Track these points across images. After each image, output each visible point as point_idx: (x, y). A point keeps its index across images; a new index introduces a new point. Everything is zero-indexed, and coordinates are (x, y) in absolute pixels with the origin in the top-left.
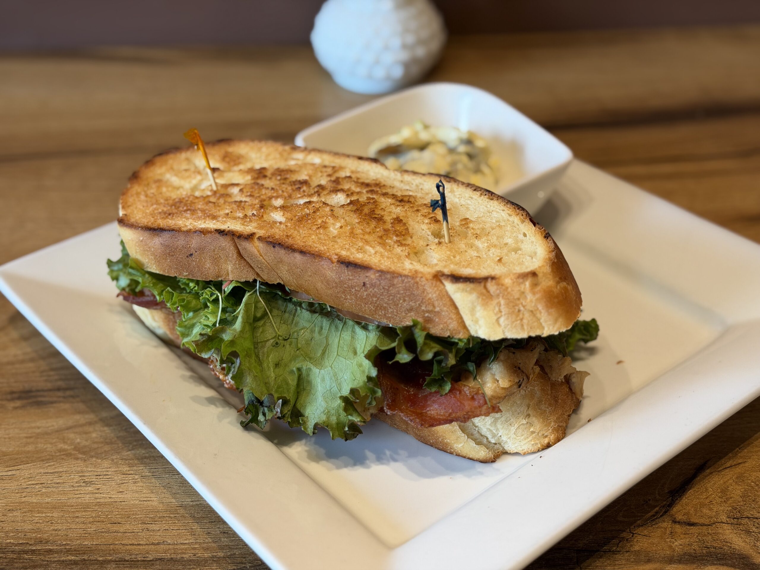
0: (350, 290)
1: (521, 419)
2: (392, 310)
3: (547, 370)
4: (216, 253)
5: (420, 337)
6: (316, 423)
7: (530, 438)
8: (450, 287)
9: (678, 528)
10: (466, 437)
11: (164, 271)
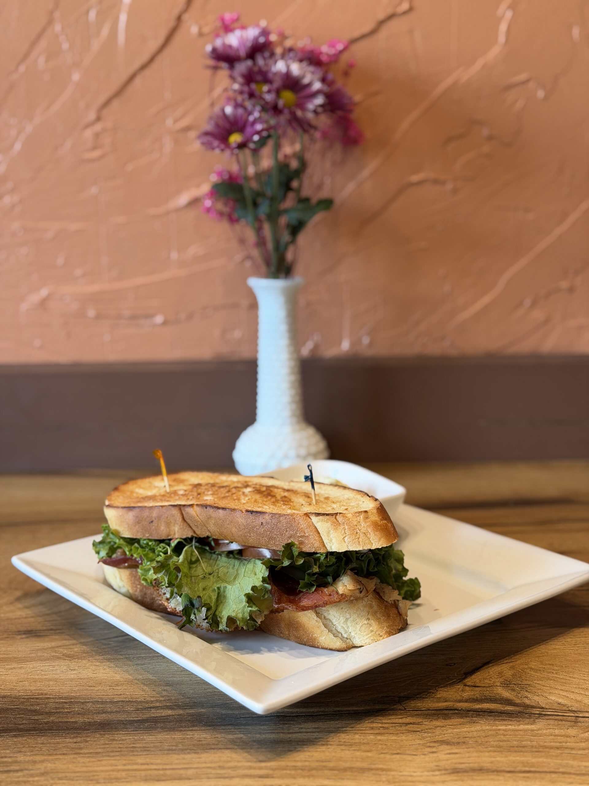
0: (253, 530)
1: (363, 620)
2: (279, 539)
3: (382, 594)
4: (168, 519)
5: (296, 552)
6: (228, 616)
7: (370, 635)
8: (314, 519)
9: (467, 688)
10: (327, 631)
11: (133, 535)
